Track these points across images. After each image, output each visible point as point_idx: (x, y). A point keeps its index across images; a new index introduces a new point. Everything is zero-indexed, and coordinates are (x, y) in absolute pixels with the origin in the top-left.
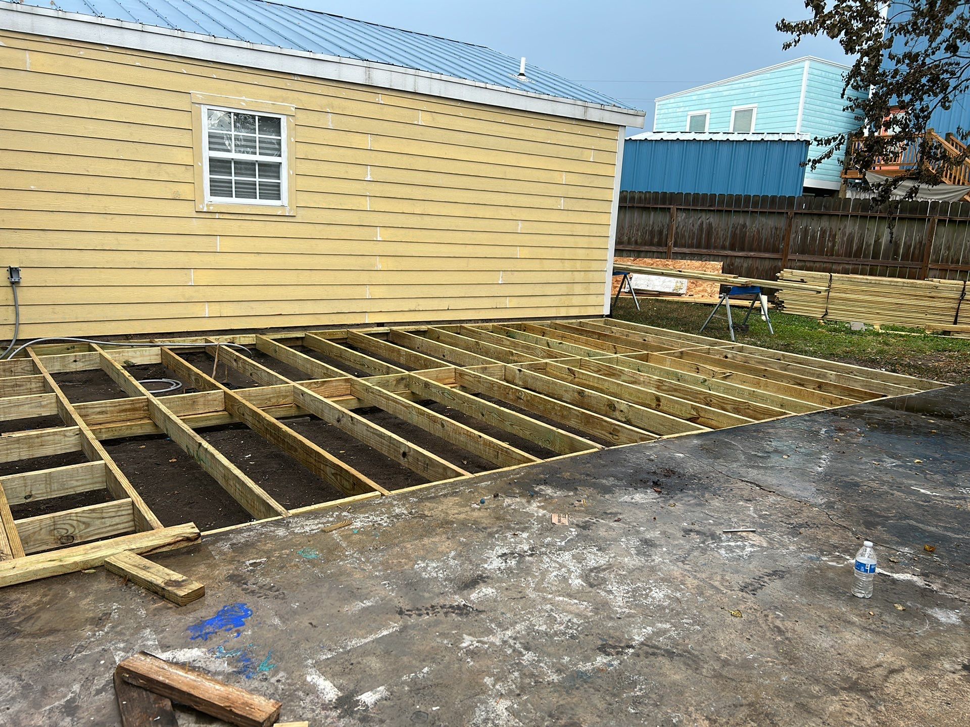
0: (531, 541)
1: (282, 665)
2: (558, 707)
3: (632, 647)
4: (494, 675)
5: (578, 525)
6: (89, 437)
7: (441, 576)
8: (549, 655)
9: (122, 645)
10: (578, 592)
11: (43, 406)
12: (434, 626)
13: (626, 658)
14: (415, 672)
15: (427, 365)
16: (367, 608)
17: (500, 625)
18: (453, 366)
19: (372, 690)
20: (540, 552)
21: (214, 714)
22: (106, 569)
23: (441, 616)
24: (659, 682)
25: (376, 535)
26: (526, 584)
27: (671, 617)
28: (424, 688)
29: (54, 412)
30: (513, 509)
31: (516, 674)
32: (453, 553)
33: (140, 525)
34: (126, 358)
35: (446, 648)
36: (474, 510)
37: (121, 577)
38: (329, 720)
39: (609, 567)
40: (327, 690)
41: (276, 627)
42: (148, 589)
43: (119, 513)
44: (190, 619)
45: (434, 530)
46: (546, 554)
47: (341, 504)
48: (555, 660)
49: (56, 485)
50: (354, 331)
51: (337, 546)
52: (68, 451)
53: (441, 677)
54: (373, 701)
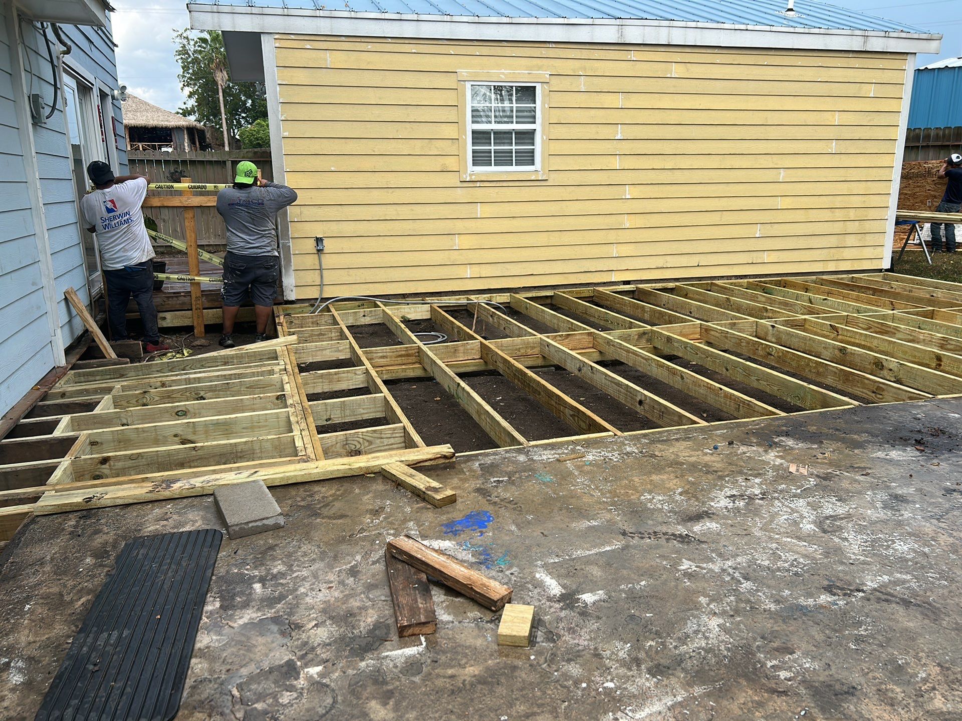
0: (764, 486)
1: (516, 562)
2: (772, 632)
3: (863, 591)
4: (709, 596)
5: (818, 476)
6: (373, 375)
7: (666, 508)
8: (769, 587)
9: (392, 532)
10: (809, 535)
11: (340, 351)
12: (655, 549)
13: (854, 600)
14: (633, 584)
15: (671, 320)
16: (594, 527)
17: (720, 555)
18: (699, 322)
19: (592, 592)
20: (772, 497)
21: (458, 590)
22: (383, 475)
23: (663, 541)
24: (889, 626)
25: (606, 468)
26: (753, 524)
27: (915, 570)
28: (640, 597)
29: (348, 356)
30: (747, 456)
31: (732, 598)
32: (680, 490)
33: (409, 444)
34: (403, 314)
35: (665, 568)
36: (706, 454)
37: (393, 481)
38: (552, 610)
39: (849, 517)
40: (552, 587)
41: (512, 532)
42: (413, 493)
43: (394, 435)
44: (444, 518)
45: (663, 469)
46: (778, 499)
47: (576, 440)
48: (774, 592)
49: (348, 411)
50: (601, 289)
51: (570, 473)
52: (358, 387)
53: (657, 591)
54: (592, 601)
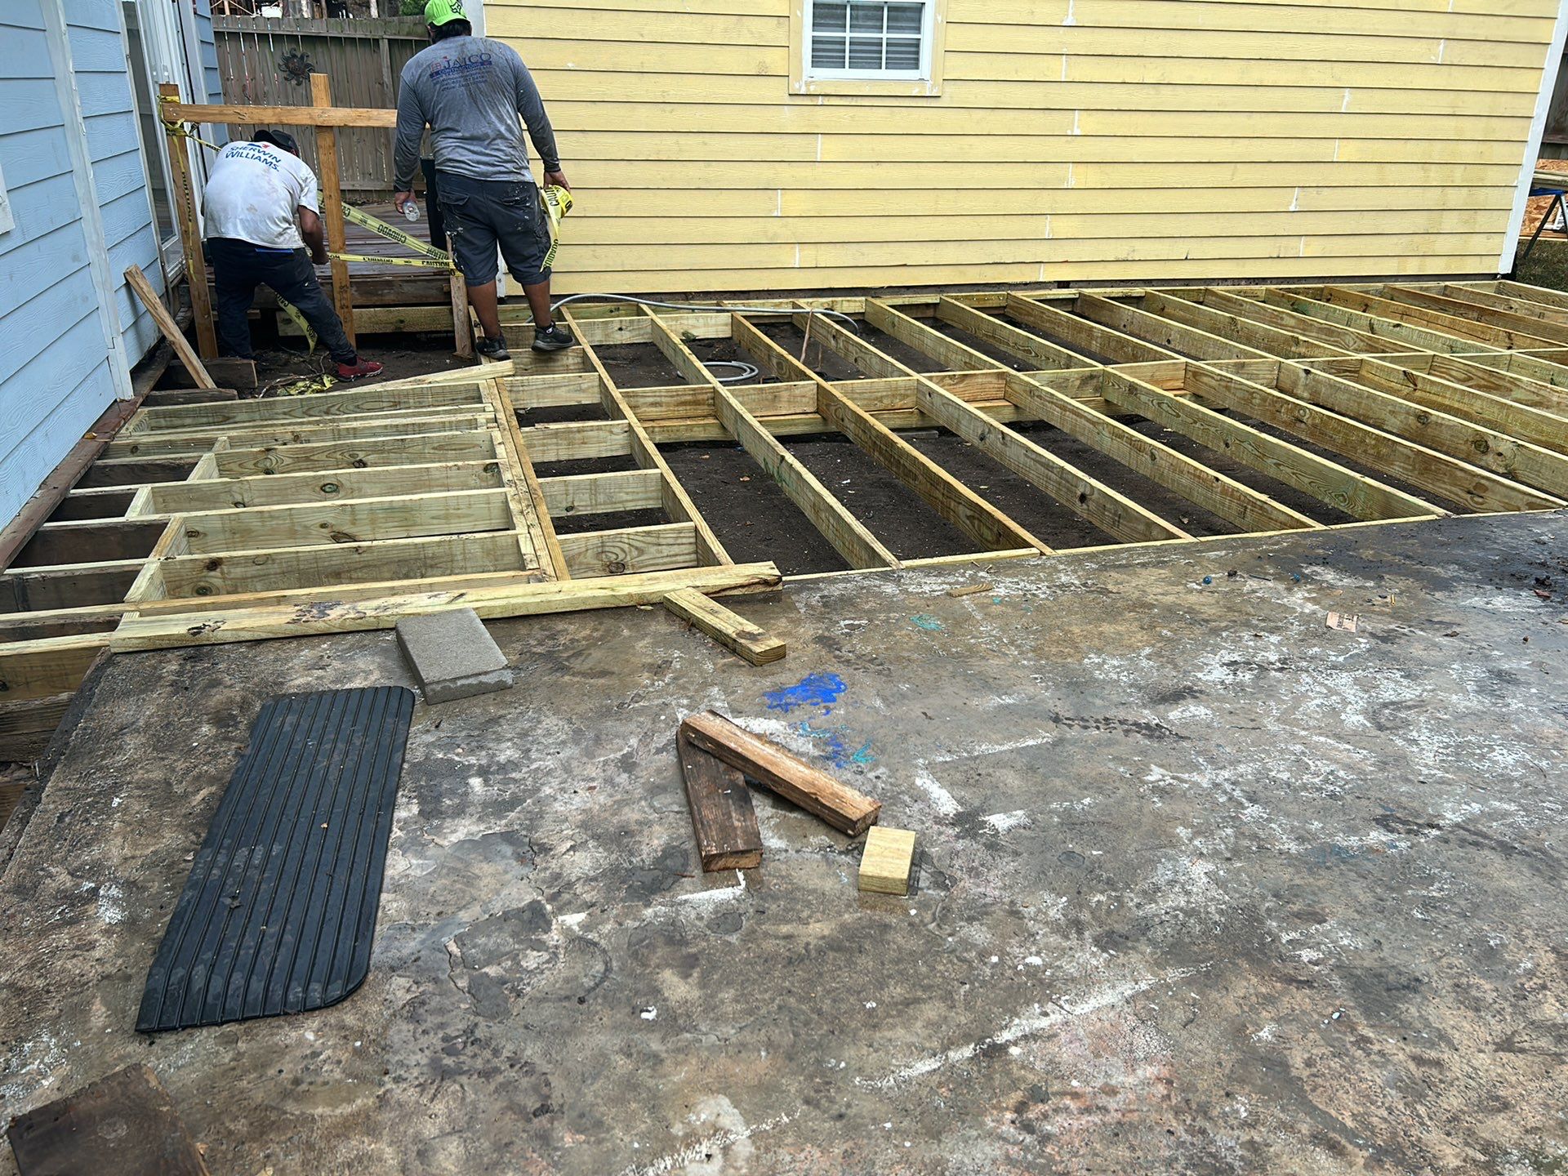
0: (1285, 649)
1: (883, 759)
2: (1291, 887)
3: (1438, 827)
4: (1192, 826)
5: (1373, 635)
6: (640, 434)
7: (1125, 679)
8: (1288, 815)
9: (685, 701)
10: (1355, 734)
11: (583, 391)
12: (1106, 746)
13: (1422, 840)
14: (1072, 801)
16: (1006, 707)
17: (1211, 760)
19: (1005, 813)
20: (1297, 667)
22: (666, 608)
23: (1118, 734)
24: (1477, 885)
25: (1027, 609)
26: (1265, 710)
27: (1522, 796)
28: (1082, 824)
29: (596, 400)
30: (1258, 598)
31: (1229, 831)
32: (1148, 650)
33: (706, 559)
34: (686, 328)
35: (1122, 778)
36: (1190, 591)
37: (683, 619)
38: (943, 838)
39: (1420, 705)
40: (942, 801)
41: (877, 710)
42: (716, 639)
43: (679, 541)
44: (767, 683)
45: (1120, 614)
46: (1307, 671)
47: (978, 560)
48: (1296, 823)
49: (601, 496)
51: (968, 617)
52: (615, 454)
53: (1110, 814)
54: (1006, 826)
